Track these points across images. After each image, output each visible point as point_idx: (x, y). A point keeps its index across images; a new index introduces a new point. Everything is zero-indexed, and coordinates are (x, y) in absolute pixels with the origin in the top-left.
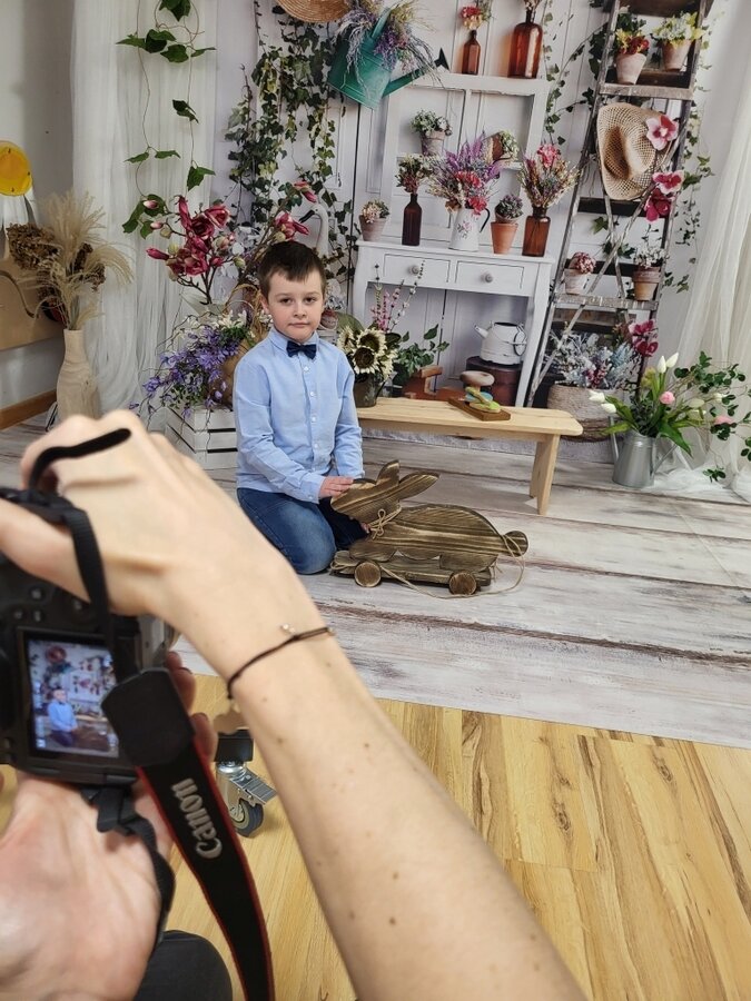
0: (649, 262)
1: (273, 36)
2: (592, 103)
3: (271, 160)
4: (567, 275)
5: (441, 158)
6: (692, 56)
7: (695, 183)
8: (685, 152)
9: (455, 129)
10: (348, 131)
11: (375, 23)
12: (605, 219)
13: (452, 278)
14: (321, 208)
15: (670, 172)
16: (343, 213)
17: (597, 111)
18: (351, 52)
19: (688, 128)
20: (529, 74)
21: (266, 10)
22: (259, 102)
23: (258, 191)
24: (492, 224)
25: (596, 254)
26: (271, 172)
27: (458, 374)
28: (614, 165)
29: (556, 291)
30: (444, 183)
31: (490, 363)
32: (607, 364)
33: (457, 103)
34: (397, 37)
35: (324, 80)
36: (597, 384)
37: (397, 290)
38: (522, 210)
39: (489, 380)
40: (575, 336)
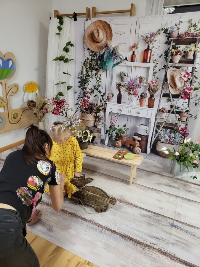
0: (184, 111)
1: (88, 55)
2: (166, 68)
3: (87, 83)
4: (160, 113)
5: (126, 82)
6: (194, 55)
7: (197, 89)
8: (194, 81)
9: (129, 75)
10: (104, 76)
11: (110, 51)
12: (170, 99)
13: (130, 112)
14: (98, 94)
15: (189, 86)
16: (103, 95)
17: (167, 71)
18: (104, 58)
19: (194, 75)
20: (148, 62)
21: (86, 49)
22: (85, 70)
23: (84, 90)
24: (139, 99)
25: (168, 108)
26: (87, 86)
27: (131, 137)
28: (172, 85)
29: (157, 117)
30: (127, 89)
31: (140, 135)
32: (173, 138)
33: (130, 69)
34: (115, 54)
35: (99, 64)
36: (170, 143)
37: (116, 114)
38: (147, 96)
39: (140, 139)
40: (163, 129)
